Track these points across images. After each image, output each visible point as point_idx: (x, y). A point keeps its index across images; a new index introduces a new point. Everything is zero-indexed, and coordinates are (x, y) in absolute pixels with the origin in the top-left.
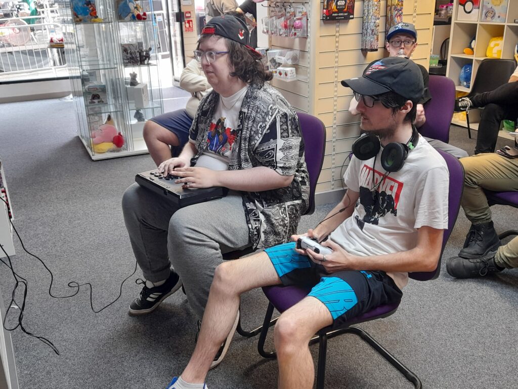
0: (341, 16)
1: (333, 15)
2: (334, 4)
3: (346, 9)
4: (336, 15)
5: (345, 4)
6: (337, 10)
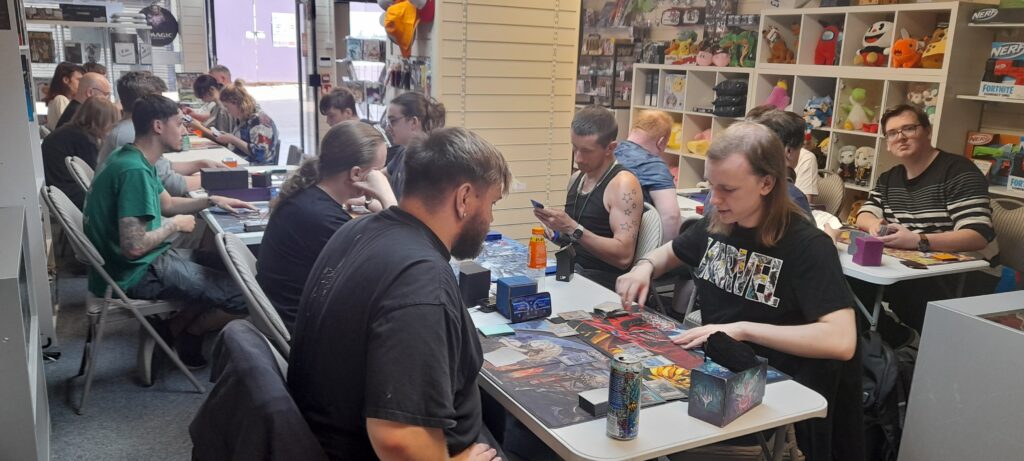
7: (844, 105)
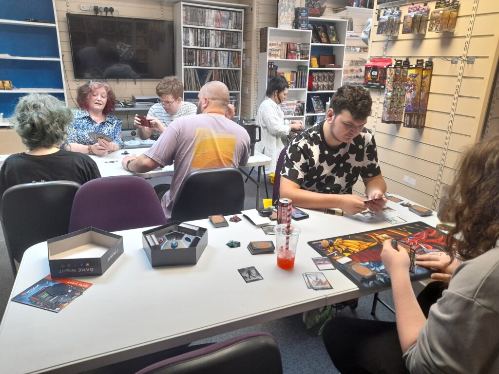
0: (375, 85)
1: (369, 83)
2: (369, 74)
3: (378, 80)
4: (370, 83)
5: (378, 74)
6: (371, 79)
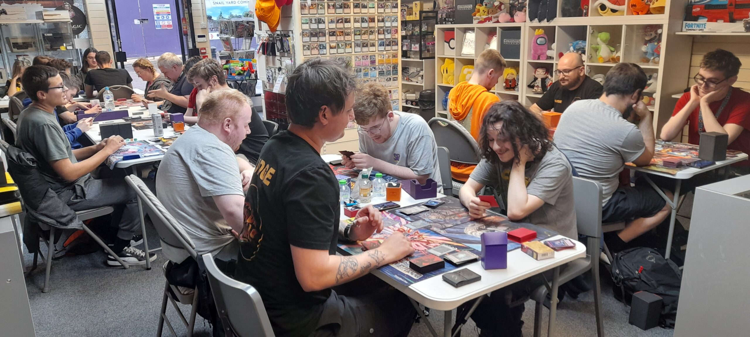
7: (594, 46)
